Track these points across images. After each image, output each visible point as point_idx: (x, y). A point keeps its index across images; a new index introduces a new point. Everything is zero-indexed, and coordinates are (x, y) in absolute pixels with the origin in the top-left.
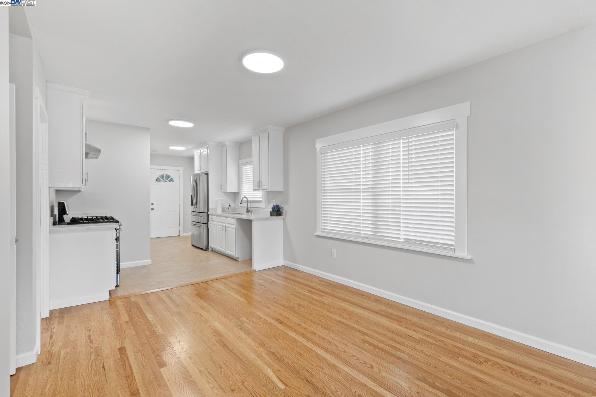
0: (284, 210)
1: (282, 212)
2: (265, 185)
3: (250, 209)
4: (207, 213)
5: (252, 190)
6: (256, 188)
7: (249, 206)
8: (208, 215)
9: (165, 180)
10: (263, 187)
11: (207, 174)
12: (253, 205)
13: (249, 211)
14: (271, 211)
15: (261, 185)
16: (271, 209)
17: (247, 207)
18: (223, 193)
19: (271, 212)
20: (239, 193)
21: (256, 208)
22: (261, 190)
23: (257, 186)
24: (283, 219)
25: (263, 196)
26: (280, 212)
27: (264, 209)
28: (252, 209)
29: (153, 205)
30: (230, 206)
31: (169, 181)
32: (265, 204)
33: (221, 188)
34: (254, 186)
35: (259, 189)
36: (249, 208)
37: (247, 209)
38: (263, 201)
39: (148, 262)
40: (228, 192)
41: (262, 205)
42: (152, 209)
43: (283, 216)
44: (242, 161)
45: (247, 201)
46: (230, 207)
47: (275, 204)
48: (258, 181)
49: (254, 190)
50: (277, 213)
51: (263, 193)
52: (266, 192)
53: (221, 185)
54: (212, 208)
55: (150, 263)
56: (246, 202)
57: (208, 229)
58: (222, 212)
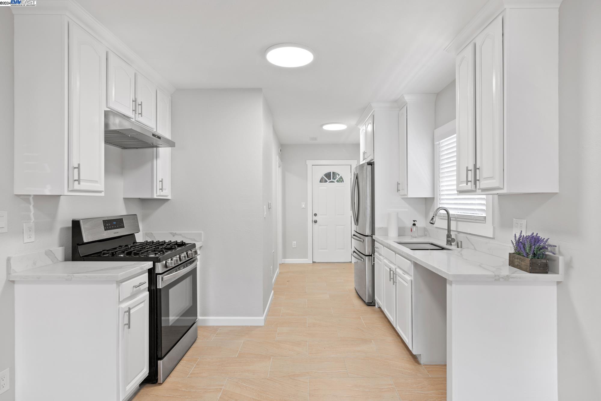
0: (560, 253)
1: (554, 260)
2: (491, 178)
3: (456, 235)
4: (372, 237)
5: (456, 192)
6: (464, 186)
7: (453, 228)
8: (373, 241)
9: (332, 180)
10: (483, 184)
11: (371, 164)
12: (463, 227)
13: (453, 240)
14: (513, 251)
15: (478, 178)
16: (512, 245)
17: (449, 230)
18: (403, 198)
19: (510, 254)
20: (434, 198)
21: (470, 234)
22: (479, 191)
23: (467, 181)
24: (558, 283)
25: (486, 205)
26: (544, 261)
27: (491, 241)
28: (461, 238)
29: (316, 216)
30: (414, 225)
31: (338, 181)
32: (494, 228)
33: (398, 190)
34: (459, 182)
35: (473, 188)
36: (452, 233)
37: (449, 236)
38: (489, 220)
39: (259, 320)
40: (409, 197)
41: (487, 230)
42: (316, 222)
43: (558, 273)
44: (438, 132)
45: (449, 218)
46: (414, 227)
47: (524, 234)
48: (471, 167)
49: (461, 192)
50: (532, 264)
51: (486, 200)
52: (496, 196)
53: (398, 184)
54: (380, 228)
55: (262, 324)
56: (445, 219)
57: (373, 266)
58: (399, 236)
